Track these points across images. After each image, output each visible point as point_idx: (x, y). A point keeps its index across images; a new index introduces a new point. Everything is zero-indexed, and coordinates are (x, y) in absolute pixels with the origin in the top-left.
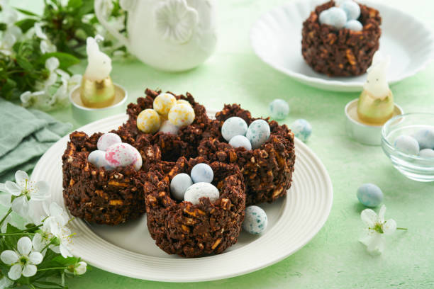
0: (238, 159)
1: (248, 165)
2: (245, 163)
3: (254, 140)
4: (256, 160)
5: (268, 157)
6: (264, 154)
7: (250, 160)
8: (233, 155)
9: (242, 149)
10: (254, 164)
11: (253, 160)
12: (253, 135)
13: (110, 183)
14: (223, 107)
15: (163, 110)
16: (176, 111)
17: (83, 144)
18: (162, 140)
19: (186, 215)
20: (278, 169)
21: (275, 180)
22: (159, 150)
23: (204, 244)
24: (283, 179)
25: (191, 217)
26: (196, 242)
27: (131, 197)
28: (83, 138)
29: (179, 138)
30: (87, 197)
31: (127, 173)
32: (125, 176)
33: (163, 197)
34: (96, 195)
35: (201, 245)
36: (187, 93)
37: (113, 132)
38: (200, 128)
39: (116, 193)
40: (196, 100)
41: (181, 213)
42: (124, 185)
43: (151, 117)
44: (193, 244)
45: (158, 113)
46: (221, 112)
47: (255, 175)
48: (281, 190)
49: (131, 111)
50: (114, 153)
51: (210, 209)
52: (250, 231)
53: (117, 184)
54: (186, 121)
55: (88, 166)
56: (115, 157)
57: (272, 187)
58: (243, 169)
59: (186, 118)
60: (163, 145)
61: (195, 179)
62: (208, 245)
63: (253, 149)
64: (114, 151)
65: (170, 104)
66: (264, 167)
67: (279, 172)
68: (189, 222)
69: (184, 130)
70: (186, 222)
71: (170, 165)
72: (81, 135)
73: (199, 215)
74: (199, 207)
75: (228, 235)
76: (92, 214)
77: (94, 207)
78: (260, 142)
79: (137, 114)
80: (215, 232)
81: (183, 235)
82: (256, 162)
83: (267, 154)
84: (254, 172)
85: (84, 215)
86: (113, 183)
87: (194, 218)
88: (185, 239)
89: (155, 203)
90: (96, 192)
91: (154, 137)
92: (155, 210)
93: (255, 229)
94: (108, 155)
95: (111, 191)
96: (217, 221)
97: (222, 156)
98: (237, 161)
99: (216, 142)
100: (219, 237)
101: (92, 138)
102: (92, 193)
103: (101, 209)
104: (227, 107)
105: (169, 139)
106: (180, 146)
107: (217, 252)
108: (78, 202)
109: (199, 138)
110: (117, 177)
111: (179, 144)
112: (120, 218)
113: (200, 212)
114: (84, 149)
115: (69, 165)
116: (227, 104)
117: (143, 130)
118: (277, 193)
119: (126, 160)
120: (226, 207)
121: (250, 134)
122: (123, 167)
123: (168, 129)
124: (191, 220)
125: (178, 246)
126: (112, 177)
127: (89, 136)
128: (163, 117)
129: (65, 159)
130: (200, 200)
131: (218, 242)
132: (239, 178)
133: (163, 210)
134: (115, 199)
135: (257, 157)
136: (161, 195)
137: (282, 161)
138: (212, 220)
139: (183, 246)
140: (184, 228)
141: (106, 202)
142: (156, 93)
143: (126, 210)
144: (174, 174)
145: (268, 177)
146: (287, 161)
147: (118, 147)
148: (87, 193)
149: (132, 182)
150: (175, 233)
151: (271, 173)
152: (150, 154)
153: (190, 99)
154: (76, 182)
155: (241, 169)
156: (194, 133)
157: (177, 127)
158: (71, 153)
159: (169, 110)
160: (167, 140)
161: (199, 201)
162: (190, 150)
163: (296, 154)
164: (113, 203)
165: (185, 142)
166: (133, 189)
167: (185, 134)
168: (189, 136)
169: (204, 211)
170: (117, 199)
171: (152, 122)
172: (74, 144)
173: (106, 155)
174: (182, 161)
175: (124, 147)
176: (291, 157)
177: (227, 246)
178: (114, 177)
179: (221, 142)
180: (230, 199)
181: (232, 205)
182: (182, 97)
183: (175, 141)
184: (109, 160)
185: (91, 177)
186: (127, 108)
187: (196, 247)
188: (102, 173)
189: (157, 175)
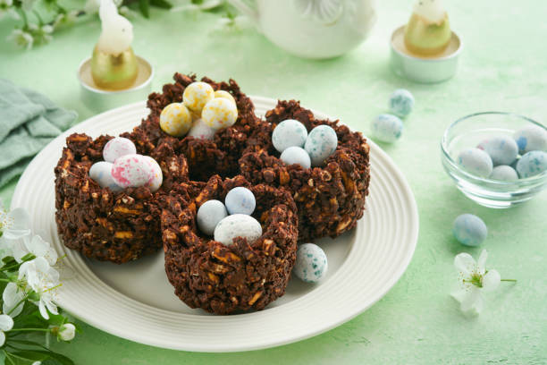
0: (291, 181)
1: (304, 190)
2: (301, 186)
3: (314, 153)
4: (314, 183)
5: (331, 181)
6: (326, 176)
7: (307, 182)
8: (284, 176)
9: (297, 167)
10: (312, 188)
11: (311, 182)
12: (315, 146)
13: (115, 210)
14: (277, 103)
15: (195, 106)
16: (212, 108)
17: (85, 151)
18: (192, 148)
19: (214, 261)
20: (345, 195)
21: (340, 209)
22: (185, 164)
23: (238, 298)
24: (351, 208)
25: (221, 263)
26: (228, 295)
27: (144, 228)
28: (84, 143)
29: (215, 145)
30: (85, 226)
31: (140, 196)
32: (137, 200)
33: (186, 233)
34: (97, 224)
35: (234, 299)
36: (231, 80)
37: (125, 135)
38: (245, 132)
39: (124, 223)
40: (242, 90)
41: (207, 258)
42: (135, 212)
43: (179, 115)
44: (224, 297)
45: (189, 108)
46: (273, 111)
47: (313, 203)
48: (348, 223)
49: (153, 103)
50: (123, 169)
51: (247, 253)
52: (303, 278)
53: (126, 210)
54: (224, 123)
55: (87, 185)
56: (124, 174)
57: (336, 218)
58: (297, 195)
59: (225, 119)
60: (193, 154)
61: (231, 210)
62: (243, 300)
63: (313, 167)
64: (122, 166)
65: (205, 97)
66: (326, 193)
67: (346, 199)
68: (218, 270)
69: (222, 135)
70: (214, 269)
71: (198, 186)
72: (82, 139)
73: (232, 260)
74: (232, 250)
75: (271, 287)
76: (93, 249)
77: (95, 239)
78: (323, 156)
79: (162, 107)
80: (252, 284)
81: (210, 287)
82: (314, 185)
83: (330, 177)
84: (311, 199)
85: (82, 248)
86: (120, 209)
87: (225, 265)
88: (214, 290)
89: (174, 240)
90: (98, 220)
91: (181, 143)
92: (175, 250)
93: (310, 277)
94: (115, 171)
95: (117, 219)
96: (255, 270)
97: (269, 175)
98: (289, 184)
99: (262, 155)
100: (259, 289)
101: (96, 142)
102: (91, 222)
103: (104, 242)
104: (282, 104)
105: (201, 147)
106: (215, 156)
107: (257, 308)
108: (73, 230)
109: (242, 145)
110: (125, 201)
111: (214, 153)
112: (129, 255)
113: (233, 256)
114: (86, 158)
115: (62, 180)
116: (282, 100)
117: (168, 131)
118: (343, 226)
119: (139, 179)
120: (269, 252)
121: (309, 145)
122: (135, 188)
123: (201, 132)
124: (221, 267)
125: (204, 298)
126: (119, 201)
127: (94, 139)
128: (196, 114)
129: (57, 172)
130: (235, 240)
131: (257, 296)
132: (290, 208)
133: (184, 251)
134: (123, 230)
135: (317, 180)
136: (182, 230)
137: (351, 185)
138: (250, 268)
139: (210, 299)
140: (212, 277)
141: (111, 234)
142: (188, 79)
143: (138, 245)
144: (204, 200)
145: (331, 206)
146: (357, 184)
147: (129, 161)
148: (85, 221)
149: (146, 209)
150: (200, 283)
151: (335, 201)
152: (174, 167)
153: (233, 88)
154: (72, 205)
155: (293, 195)
156: (235, 139)
157: (212, 129)
158: (67, 164)
159: (203, 106)
160: (198, 148)
161: (232, 241)
162: (229, 162)
163: (371, 174)
164: (120, 235)
165: (222, 150)
166: (147, 219)
167: (223, 139)
168: (228, 143)
169: (238, 256)
170: (126, 231)
171: (179, 121)
172: (72, 151)
173: (113, 170)
174: (214, 182)
175: (137, 161)
176: (365, 178)
177: (270, 300)
178: (122, 202)
179: (270, 155)
180: (275, 241)
181: (278, 249)
182: (223, 87)
183: (208, 150)
184: (116, 177)
185: (91, 200)
186: (147, 99)
187: (228, 301)
188: (106, 197)
189: (180, 201)
